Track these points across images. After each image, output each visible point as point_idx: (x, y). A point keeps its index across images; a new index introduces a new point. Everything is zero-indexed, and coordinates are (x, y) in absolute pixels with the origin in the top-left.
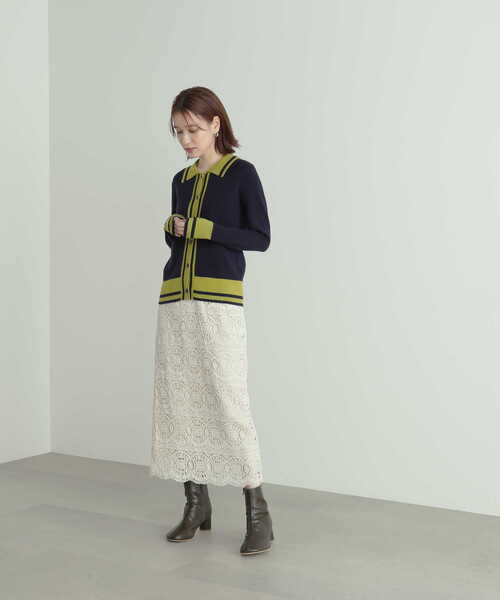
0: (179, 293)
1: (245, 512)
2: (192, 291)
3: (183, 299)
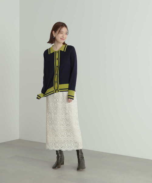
1: (77, 157)
2: (59, 89)
3: (56, 92)
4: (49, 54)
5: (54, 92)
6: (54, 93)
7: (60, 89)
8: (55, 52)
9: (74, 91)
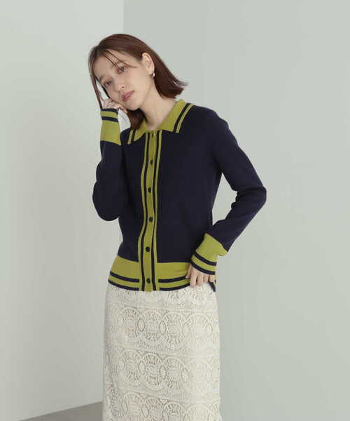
0: (137, 281)
2: (156, 281)
3: (143, 290)
4: (129, 142)
5: (139, 285)
6: (137, 289)
7: (161, 281)
8: (149, 134)
9: (220, 246)
